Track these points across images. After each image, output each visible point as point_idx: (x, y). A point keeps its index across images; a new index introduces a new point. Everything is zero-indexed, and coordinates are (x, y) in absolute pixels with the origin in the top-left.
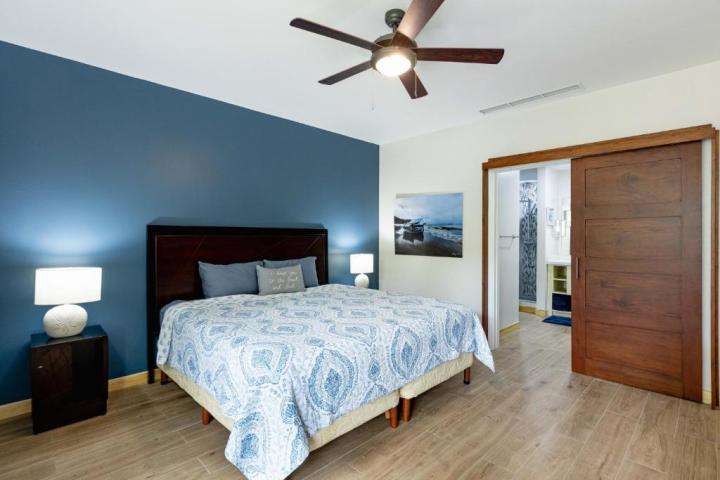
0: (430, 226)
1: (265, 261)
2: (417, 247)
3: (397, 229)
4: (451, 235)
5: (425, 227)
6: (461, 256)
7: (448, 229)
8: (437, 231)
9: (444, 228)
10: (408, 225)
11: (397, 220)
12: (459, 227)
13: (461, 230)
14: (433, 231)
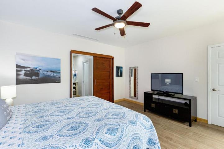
0: (43, 70)
2: (35, 80)
3: (17, 71)
4: (55, 74)
5: (40, 71)
6: (60, 82)
7: (54, 72)
8: (48, 73)
9: (51, 72)
10: (28, 69)
11: (18, 66)
12: (59, 71)
13: (60, 72)
14: (45, 73)
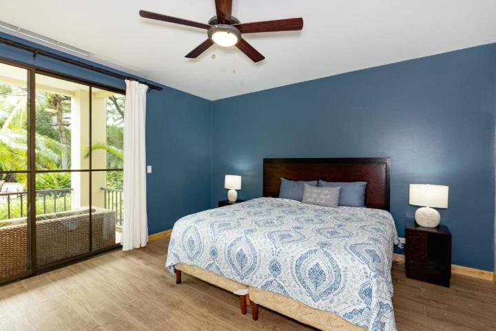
1: (321, 181)
